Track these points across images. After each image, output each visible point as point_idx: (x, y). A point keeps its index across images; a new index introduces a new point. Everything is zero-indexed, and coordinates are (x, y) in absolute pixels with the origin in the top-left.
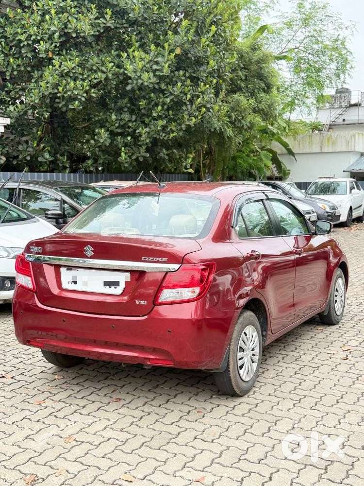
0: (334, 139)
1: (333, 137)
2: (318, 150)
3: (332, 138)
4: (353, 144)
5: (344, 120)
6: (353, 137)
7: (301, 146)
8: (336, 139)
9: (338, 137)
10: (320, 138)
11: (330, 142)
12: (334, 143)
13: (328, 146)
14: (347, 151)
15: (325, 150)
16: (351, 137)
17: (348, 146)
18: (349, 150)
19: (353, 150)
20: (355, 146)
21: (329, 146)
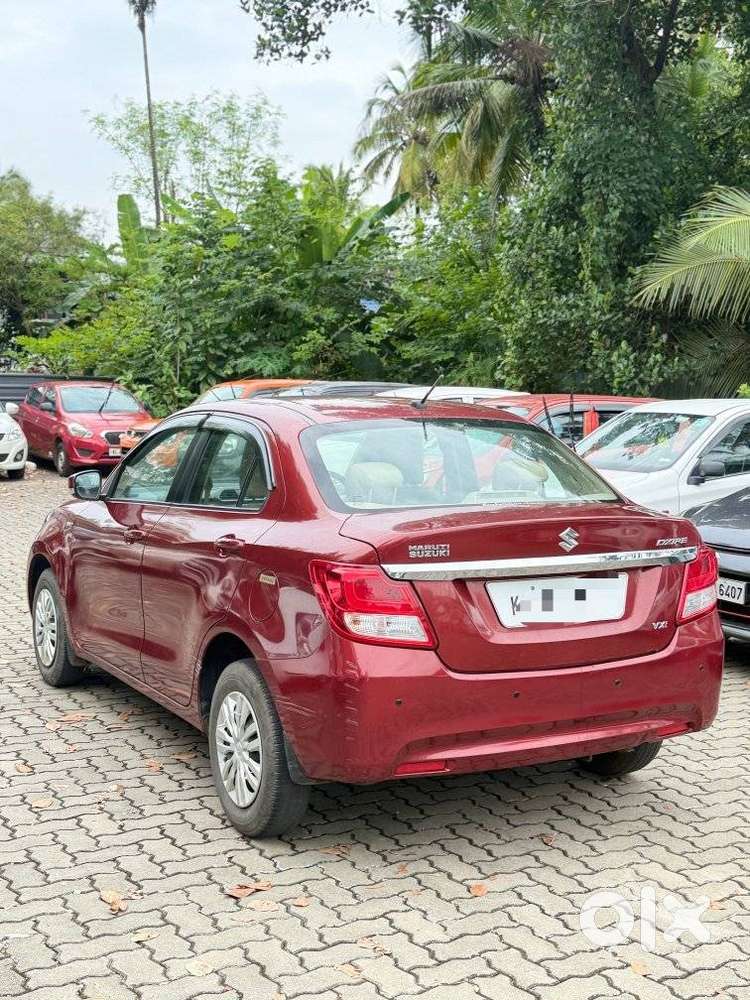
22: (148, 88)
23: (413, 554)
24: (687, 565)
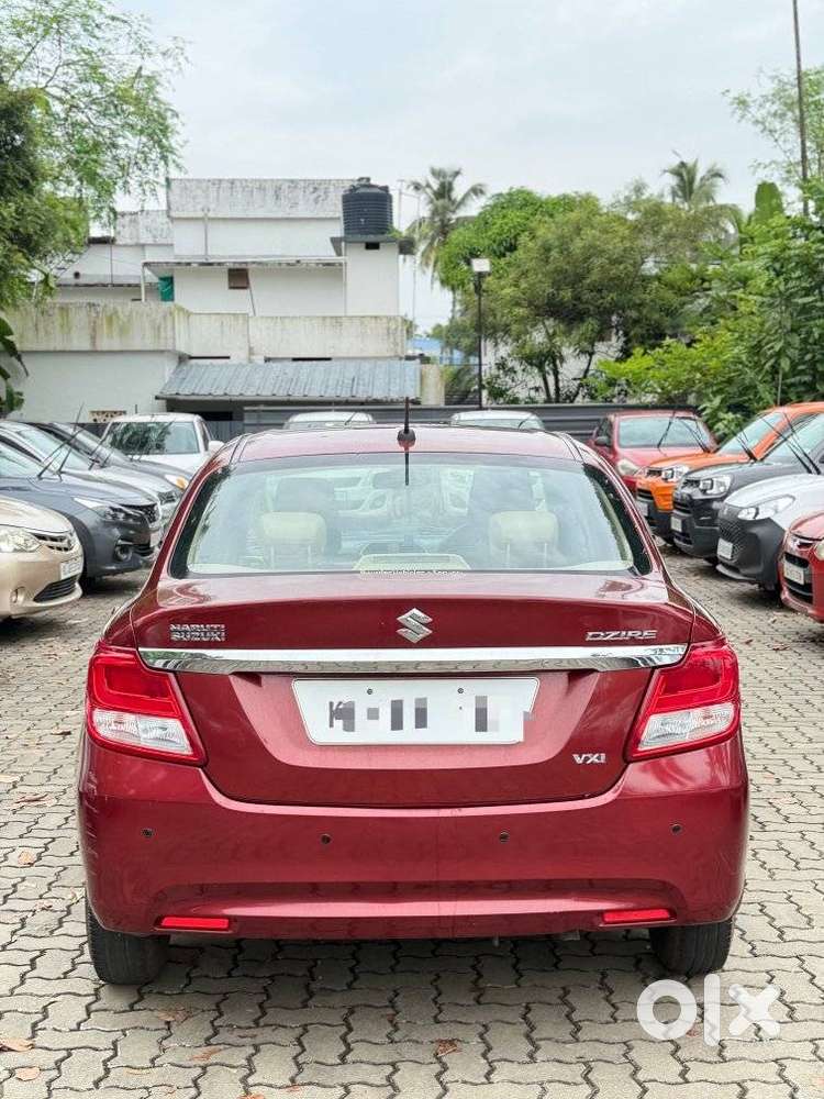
0: (125, 320)
1: (120, 314)
2: (86, 346)
3: (118, 317)
4: (170, 334)
5: (77, 275)
6: (169, 317)
7: (42, 333)
8: (129, 321)
9: (134, 314)
10: (89, 316)
11: (115, 326)
12: (123, 331)
13: (110, 336)
14: (156, 348)
15: (103, 344)
16: (165, 317)
17: (159, 338)
18: (162, 348)
19: (170, 348)
20: (174, 339)
21: (112, 337)
22: (798, 52)
23: (175, 637)
24: (657, 671)
